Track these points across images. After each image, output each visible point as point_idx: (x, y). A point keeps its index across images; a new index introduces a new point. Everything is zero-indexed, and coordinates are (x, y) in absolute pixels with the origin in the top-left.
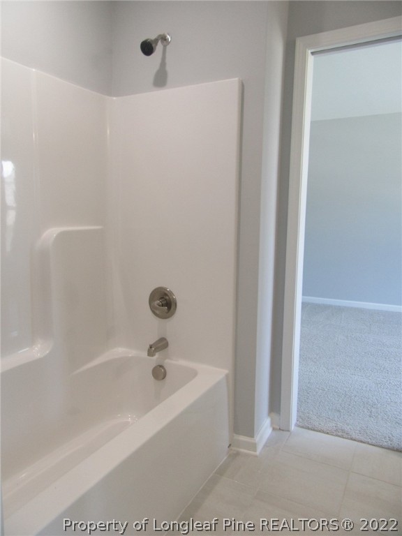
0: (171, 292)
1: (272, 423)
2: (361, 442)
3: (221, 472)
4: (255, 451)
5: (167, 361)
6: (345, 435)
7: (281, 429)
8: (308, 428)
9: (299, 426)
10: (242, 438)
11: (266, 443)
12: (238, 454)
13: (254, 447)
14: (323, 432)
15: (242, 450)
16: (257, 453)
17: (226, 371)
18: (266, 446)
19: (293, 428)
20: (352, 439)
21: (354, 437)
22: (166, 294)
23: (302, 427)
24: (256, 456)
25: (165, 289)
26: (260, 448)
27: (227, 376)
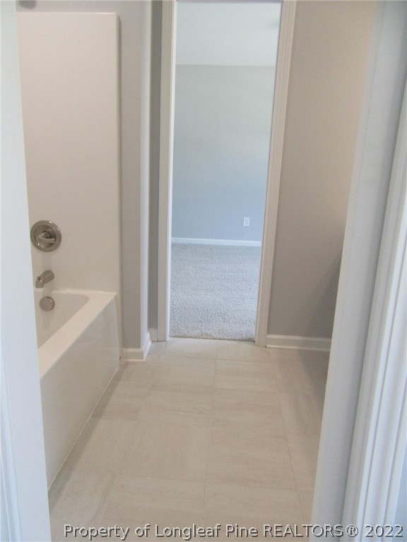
0: (53, 225)
1: (151, 337)
2: (221, 339)
3: (118, 378)
4: (143, 358)
5: (54, 292)
6: (208, 337)
7: (158, 340)
8: (180, 337)
9: (172, 336)
10: (131, 350)
11: (149, 352)
12: (128, 363)
13: (141, 355)
14: (192, 337)
15: (131, 360)
16: (144, 360)
17: (115, 294)
18: (149, 354)
19: (168, 339)
20: (214, 339)
21: (215, 336)
22: (49, 227)
23: (175, 337)
24: (143, 362)
25: (48, 222)
26: (145, 355)
27: (116, 297)
